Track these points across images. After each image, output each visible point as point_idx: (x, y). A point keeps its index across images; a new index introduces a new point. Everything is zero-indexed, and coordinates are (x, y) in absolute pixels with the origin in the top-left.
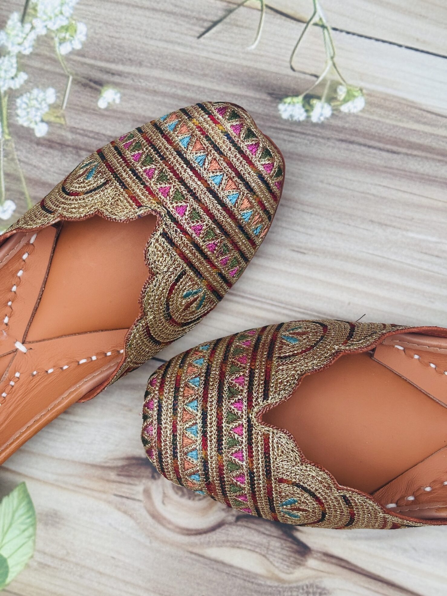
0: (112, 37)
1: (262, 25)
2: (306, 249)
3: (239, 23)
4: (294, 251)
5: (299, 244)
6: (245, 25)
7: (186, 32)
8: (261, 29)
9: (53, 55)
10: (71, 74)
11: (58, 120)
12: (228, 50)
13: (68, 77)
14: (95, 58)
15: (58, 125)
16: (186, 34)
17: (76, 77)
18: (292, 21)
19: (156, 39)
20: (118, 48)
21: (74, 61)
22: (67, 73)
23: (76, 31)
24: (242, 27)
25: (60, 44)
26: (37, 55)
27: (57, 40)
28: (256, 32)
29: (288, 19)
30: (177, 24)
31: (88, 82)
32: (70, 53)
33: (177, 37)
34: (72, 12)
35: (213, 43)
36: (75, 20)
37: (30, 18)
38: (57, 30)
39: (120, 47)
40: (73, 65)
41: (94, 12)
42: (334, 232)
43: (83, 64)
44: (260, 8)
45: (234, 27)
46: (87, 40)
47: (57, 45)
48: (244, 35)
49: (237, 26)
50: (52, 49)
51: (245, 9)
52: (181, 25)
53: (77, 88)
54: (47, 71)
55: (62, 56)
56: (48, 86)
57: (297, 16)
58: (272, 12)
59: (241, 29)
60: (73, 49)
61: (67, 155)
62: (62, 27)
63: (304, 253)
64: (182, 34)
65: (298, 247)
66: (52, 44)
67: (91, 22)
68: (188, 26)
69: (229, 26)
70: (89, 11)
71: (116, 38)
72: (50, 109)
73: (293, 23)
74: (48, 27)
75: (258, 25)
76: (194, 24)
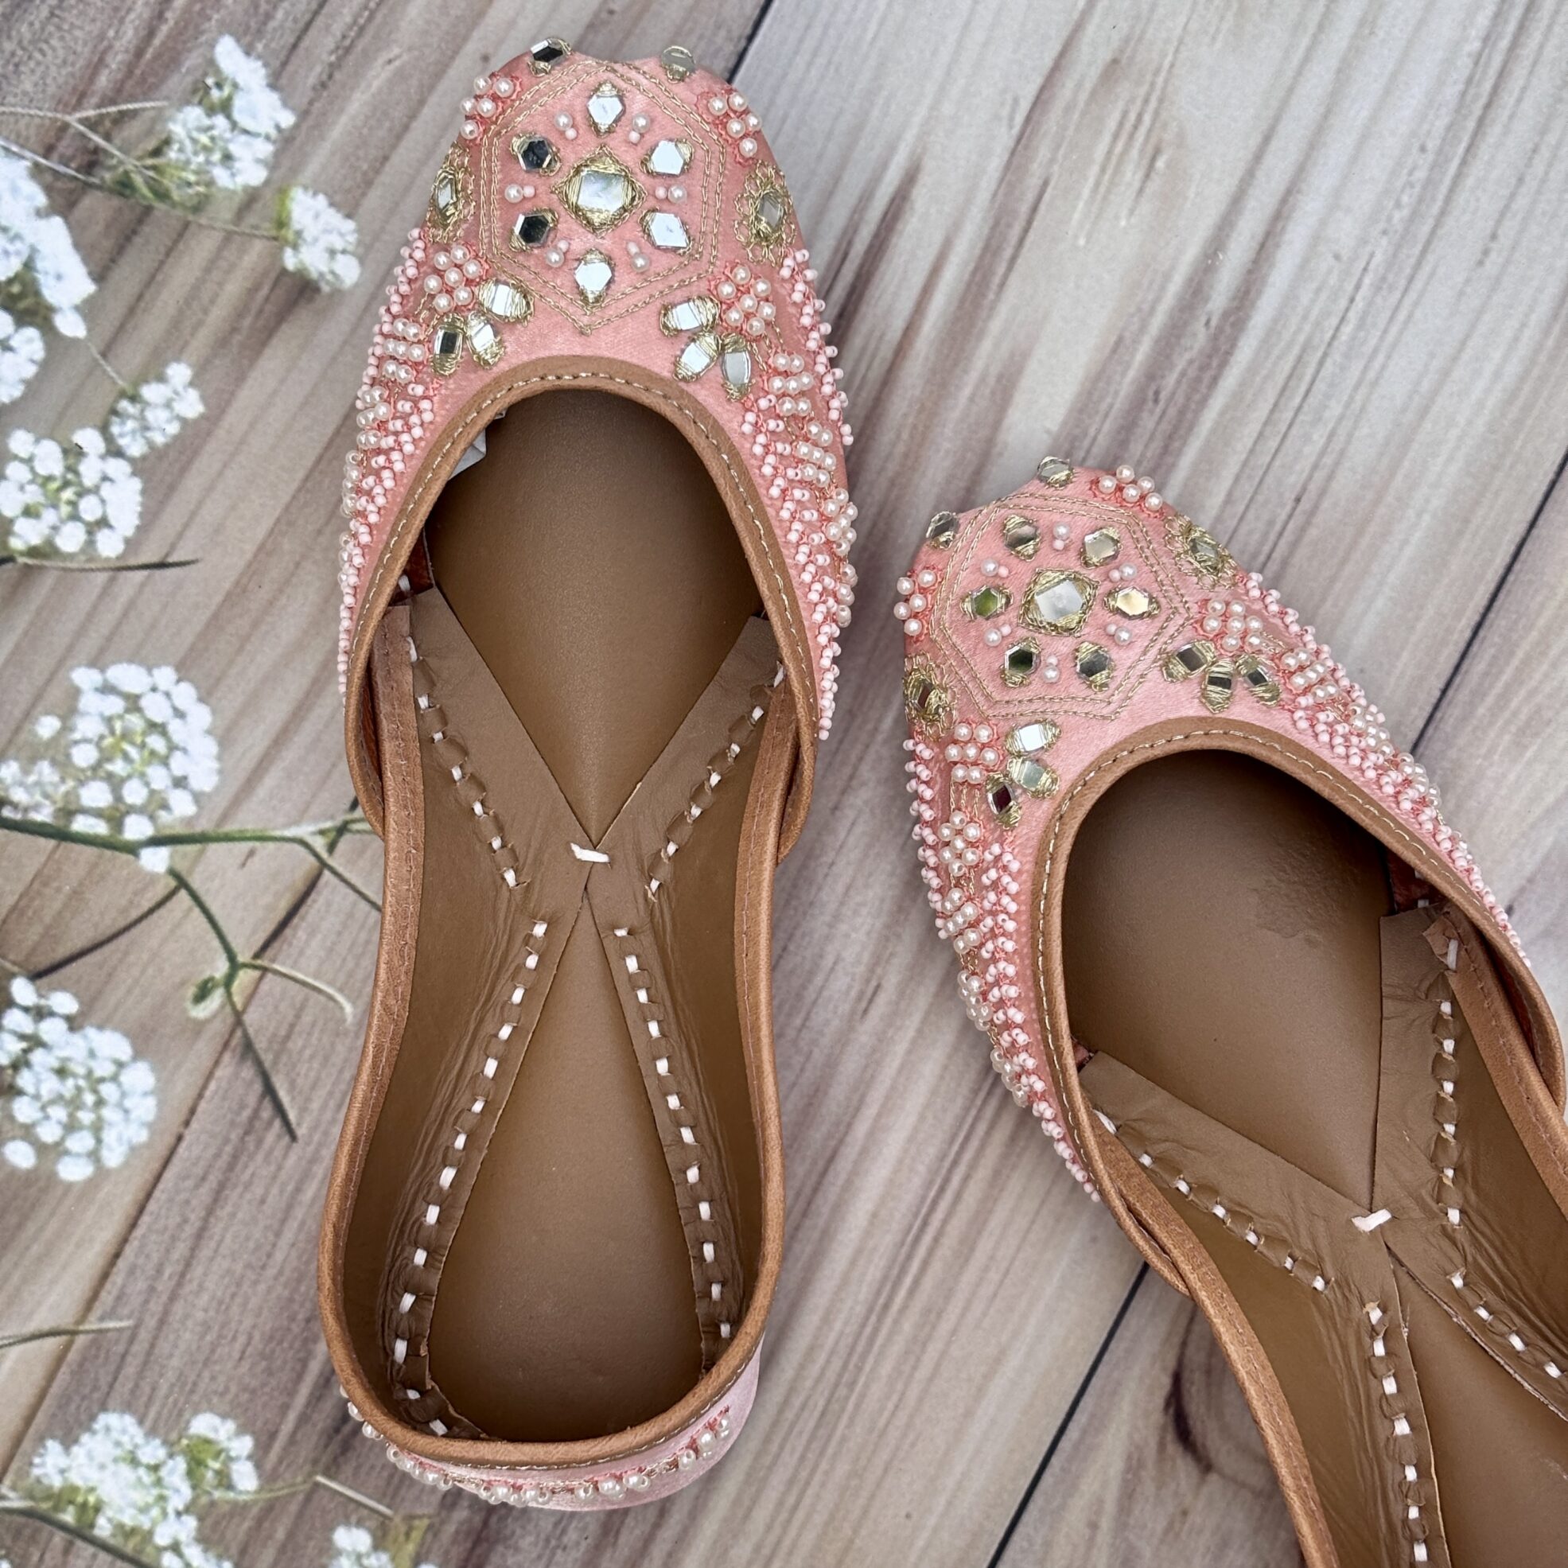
0: (243, 1352)
1: (300, 976)
2: (868, 981)
3: (283, 1032)
4: (866, 1011)
5: (853, 993)
6: (290, 1018)
7: (273, 1168)
8: (310, 980)
9: (255, 1511)
10: (311, 1474)
11: (416, 1535)
12: (341, 1071)
13: (317, 1485)
14: (285, 1408)
15: (429, 1537)
16: (280, 1168)
17: (321, 1466)
18: (309, 901)
19: (274, 1245)
20: (273, 1345)
21: (280, 1461)
22: (307, 1486)
23: (208, 1442)
24: (292, 1026)
25: (230, 1487)
26: (243, 1551)
27: (217, 1494)
28: (315, 994)
29: (303, 910)
30: (248, 1186)
31: (340, 1437)
32: (258, 1466)
33: (281, 1192)
34: (157, 1442)
35: (315, 1106)
36: (180, 1438)
37: (149, 1549)
38: (194, 1487)
39: (271, 1338)
40: (289, 1466)
41: (172, 1385)
42: (842, 904)
43: (292, 1440)
44: (256, 974)
45: (290, 1045)
46: (235, 1418)
47: (231, 1495)
48: (313, 1024)
49: (288, 1037)
50: (239, 1510)
51: (251, 1009)
52: (253, 1175)
53: (348, 1470)
54: (291, 1535)
55: (260, 1490)
56: (329, 1540)
57: (300, 886)
58: (276, 945)
59: (297, 1029)
60: (250, 1457)
61: (508, 1532)
62: (190, 1474)
63: (878, 987)
64: (274, 1177)
65: (859, 999)
66: (226, 1508)
67: (195, 1398)
68: (260, 1157)
69: (284, 1059)
70: (167, 1397)
71: (248, 1344)
72: (385, 1549)
73: (314, 901)
74: (181, 1507)
75: (298, 986)
76: (259, 1142)
